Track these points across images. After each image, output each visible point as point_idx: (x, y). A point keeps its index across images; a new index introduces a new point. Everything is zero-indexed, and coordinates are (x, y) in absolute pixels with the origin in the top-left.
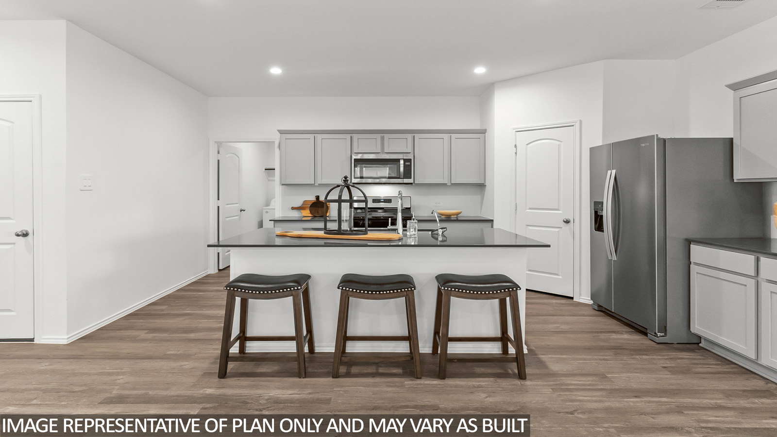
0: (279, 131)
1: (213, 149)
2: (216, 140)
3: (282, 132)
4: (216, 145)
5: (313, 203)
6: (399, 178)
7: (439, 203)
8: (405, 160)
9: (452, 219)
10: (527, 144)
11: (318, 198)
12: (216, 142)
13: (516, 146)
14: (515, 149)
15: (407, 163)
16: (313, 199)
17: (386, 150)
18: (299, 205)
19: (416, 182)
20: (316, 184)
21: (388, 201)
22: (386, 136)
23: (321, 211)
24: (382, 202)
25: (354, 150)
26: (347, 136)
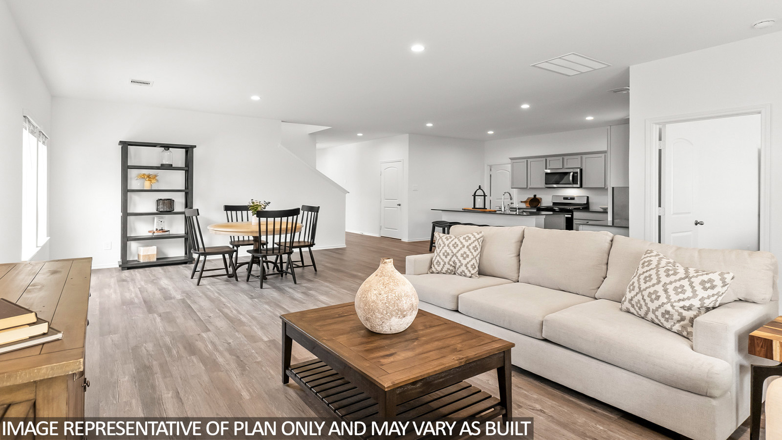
0: (510, 158)
1: (487, 169)
2: (488, 164)
3: (511, 159)
4: (488, 167)
5: (532, 199)
6: (569, 184)
8: (574, 173)
11: (535, 196)
15: (575, 175)
16: (532, 196)
17: (565, 167)
18: (525, 200)
19: (583, 186)
20: (528, 188)
21: (573, 199)
22: (566, 158)
23: (535, 204)
24: (569, 199)
25: (548, 167)
26: (544, 159)
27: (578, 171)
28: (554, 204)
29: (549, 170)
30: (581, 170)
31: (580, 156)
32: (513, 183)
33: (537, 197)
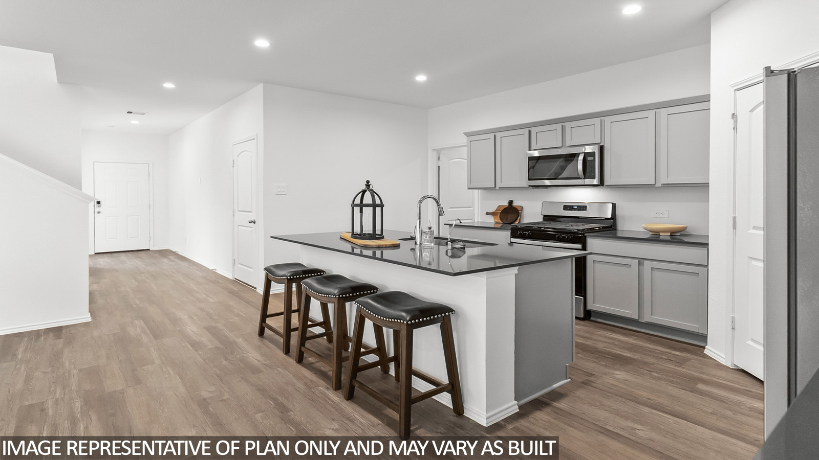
0: (465, 134)
1: (432, 157)
2: (434, 148)
3: (468, 135)
4: (435, 152)
5: (505, 209)
6: (579, 178)
7: (663, 214)
8: (586, 155)
9: (661, 238)
10: (752, 111)
11: (511, 202)
12: (434, 150)
13: (734, 116)
14: (732, 121)
15: (589, 159)
16: (506, 204)
17: (568, 143)
18: (493, 210)
19: (607, 181)
20: (497, 188)
21: (583, 208)
22: (568, 125)
23: (510, 217)
24: (575, 209)
25: (533, 147)
26: (526, 131)
27: (595, 149)
28: (547, 218)
29: (537, 152)
30: (602, 149)
31: (597, 121)
32: (470, 180)
33: (515, 204)
